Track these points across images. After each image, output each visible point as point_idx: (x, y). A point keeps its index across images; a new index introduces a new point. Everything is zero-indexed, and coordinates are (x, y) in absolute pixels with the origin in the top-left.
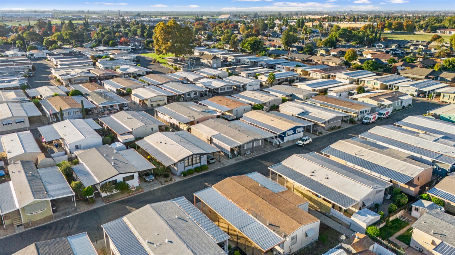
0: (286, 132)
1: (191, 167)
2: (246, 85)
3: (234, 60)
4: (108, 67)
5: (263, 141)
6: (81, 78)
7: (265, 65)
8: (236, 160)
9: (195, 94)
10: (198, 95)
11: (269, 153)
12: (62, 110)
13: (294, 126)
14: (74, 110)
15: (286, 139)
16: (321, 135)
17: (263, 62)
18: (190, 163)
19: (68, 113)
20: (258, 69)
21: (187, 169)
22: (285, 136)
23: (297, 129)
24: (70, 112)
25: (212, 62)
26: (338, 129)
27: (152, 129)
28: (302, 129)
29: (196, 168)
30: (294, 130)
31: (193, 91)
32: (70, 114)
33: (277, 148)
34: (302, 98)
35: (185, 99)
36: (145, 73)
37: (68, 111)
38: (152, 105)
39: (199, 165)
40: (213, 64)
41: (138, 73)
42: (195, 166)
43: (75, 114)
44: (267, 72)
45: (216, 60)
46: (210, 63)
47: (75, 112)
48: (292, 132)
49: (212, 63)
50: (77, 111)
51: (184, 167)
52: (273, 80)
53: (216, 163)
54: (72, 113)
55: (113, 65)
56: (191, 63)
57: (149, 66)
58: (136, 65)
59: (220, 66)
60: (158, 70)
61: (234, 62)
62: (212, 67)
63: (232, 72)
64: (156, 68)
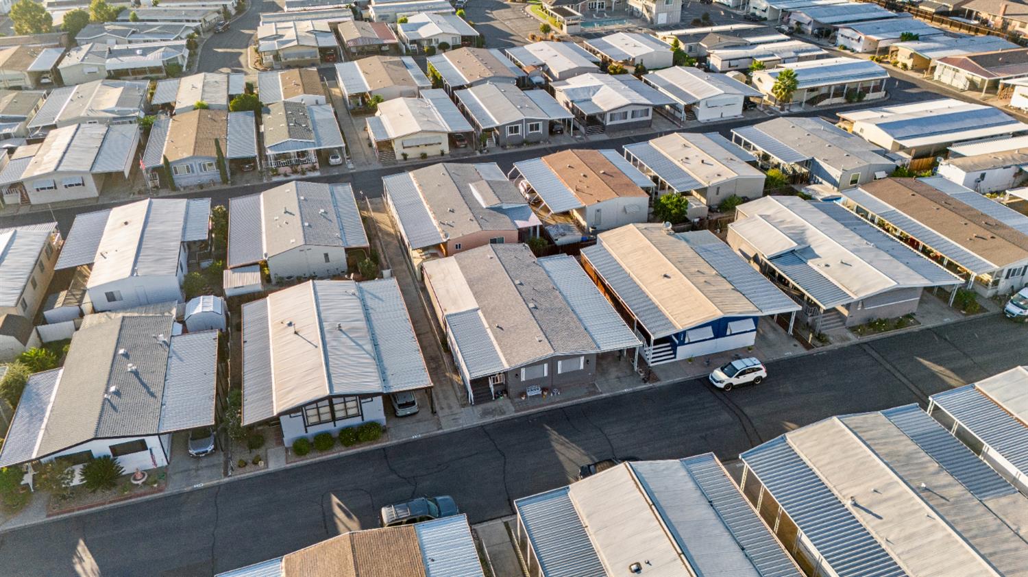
0: (684, 333)
1: (329, 427)
2: (697, 103)
4: (388, 16)
5: (593, 361)
6: (301, 50)
7: (809, 24)
8: (485, 413)
9: (531, 129)
10: (540, 131)
11: (606, 398)
12: (170, 161)
13: (719, 314)
14: (202, 162)
15: (683, 352)
16: (820, 349)
17: (803, 15)
18: (328, 417)
19: (187, 167)
20: (772, 42)
21: (313, 430)
22: (682, 343)
23: (730, 324)
24: (191, 166)
25: (653, 6)
26: (896, 327)
27: (326, 255)
28: (750, 325)
29: (345, 431)
30: (720, 327)
31: (527, 121)
32: (193, 172)
33: (639, 383)
34: (838, 180)
35: (501, 141)
36: (459, 42)
37: (188, 163)
38: (405, 155)
39: (357, 421)
40: (657, 14)
41: (440, 41)
42: (341, 424)
43: (205, 170)
44: (793, 54)
45: (667, 3)
46: (648, 9)
47: (204, 165)
48: (709, 332)
49: (654, 11)
50: (210, 165)
51: (306, 427)
52: (788, 92)
53: (418, 417)
54: (196, 168)
55: (400, 9)
56: (603, 7)
57: (494, 12)
58: (454, 13)
59: (679, 21)
60: (509, 25)
61: (729, 6)
62: (655, 22)
63: (690, 49)
64: (509, 19)
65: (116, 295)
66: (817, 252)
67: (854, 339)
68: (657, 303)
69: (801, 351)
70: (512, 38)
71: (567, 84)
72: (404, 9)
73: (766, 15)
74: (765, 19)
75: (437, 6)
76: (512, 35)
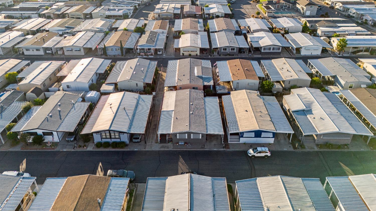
0: (243, 133)
1: (109, 140)
2: (301, 48)
3: (342, 8)
4: (203, 4)
5: (205, 137)
6: (167, 14)
7: (370, 21)
8: (162, 147)
9: (231, 50)
10: (235, 51)
11: (206, 151)
12: (106, 46)
13: (258, 129)
14: (116, 48)
15: (242, 140)
18: (108, 137)
19: (111, 49)
20: (349, 26)
21: (104, 140)
22: (242, 137)
23: (263, 133)
24: (113, 49)
25: (305, 8)
27: (137, 84)
28: (271, 135)
29: (114, 142)
30: (258, 134)
31: (230, 47)
32: (113, 51)
33: (221, 148)
34: (343, 85)
35: (219, 53)
36: (224, 15)
37: (112, 48)
38: (183, 54)
39: (119, 140)
40: (306, 11)
41: (217, 15)
42: (113, 140)
43: (117, 51)
44: (354, 32)
45: (311, 7)
46: (303, 9)
47: (117, 49)
48: (253, 135)
49: (305, 10)
50: (119, 49)
51: (101, 139)
52: (342, 47)
53: (140, 143)
54: (114, 49)
55: (208, 2)
56: (286, 7)
57: (244, 6)
58: (227, 5)
59: (315, 14)
60: (247, 11)
61: (341, 10)
62: (305, 14)
63: (312, 26)
64: (248, 9)
65: (70, 86)
66: (313, 112)
67: (316, 149)
68: (238, 120)
69: (291, 149)
70: (245, 16)
71: (253, 35)
72: (209, 2)
73: (354, 15)
74: (354, 17)
75: (222, 2)
76: (246, 15)
